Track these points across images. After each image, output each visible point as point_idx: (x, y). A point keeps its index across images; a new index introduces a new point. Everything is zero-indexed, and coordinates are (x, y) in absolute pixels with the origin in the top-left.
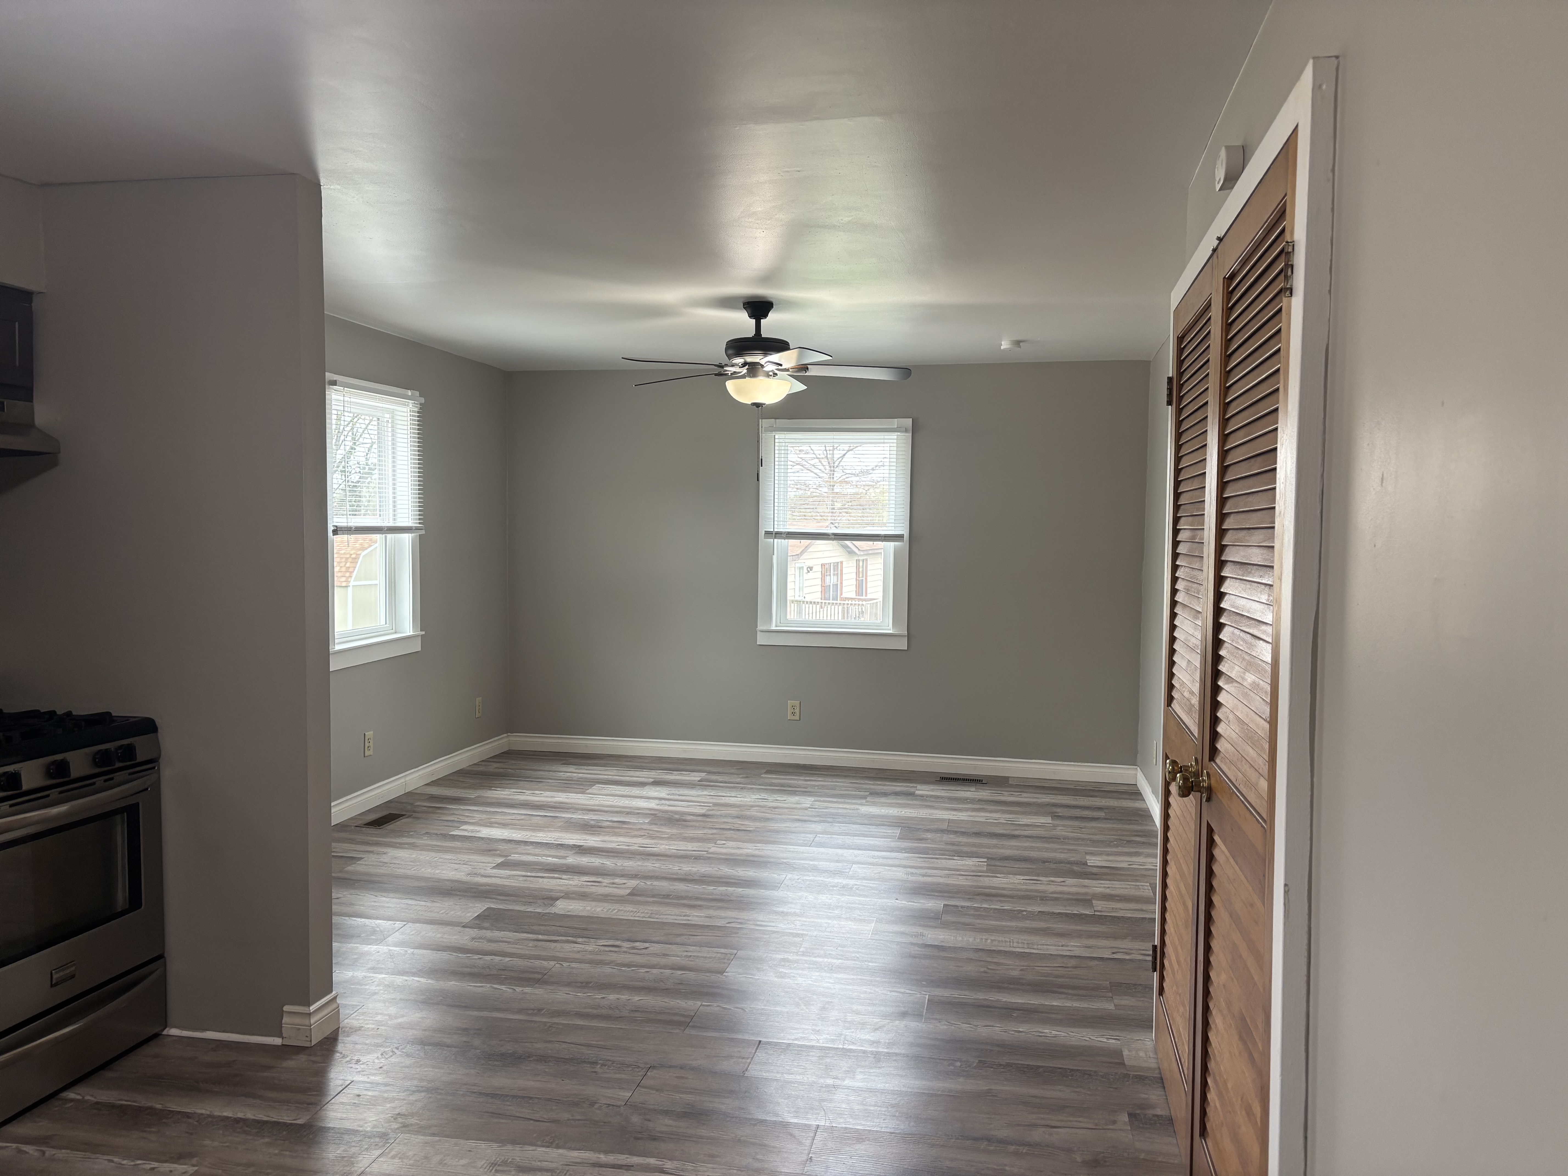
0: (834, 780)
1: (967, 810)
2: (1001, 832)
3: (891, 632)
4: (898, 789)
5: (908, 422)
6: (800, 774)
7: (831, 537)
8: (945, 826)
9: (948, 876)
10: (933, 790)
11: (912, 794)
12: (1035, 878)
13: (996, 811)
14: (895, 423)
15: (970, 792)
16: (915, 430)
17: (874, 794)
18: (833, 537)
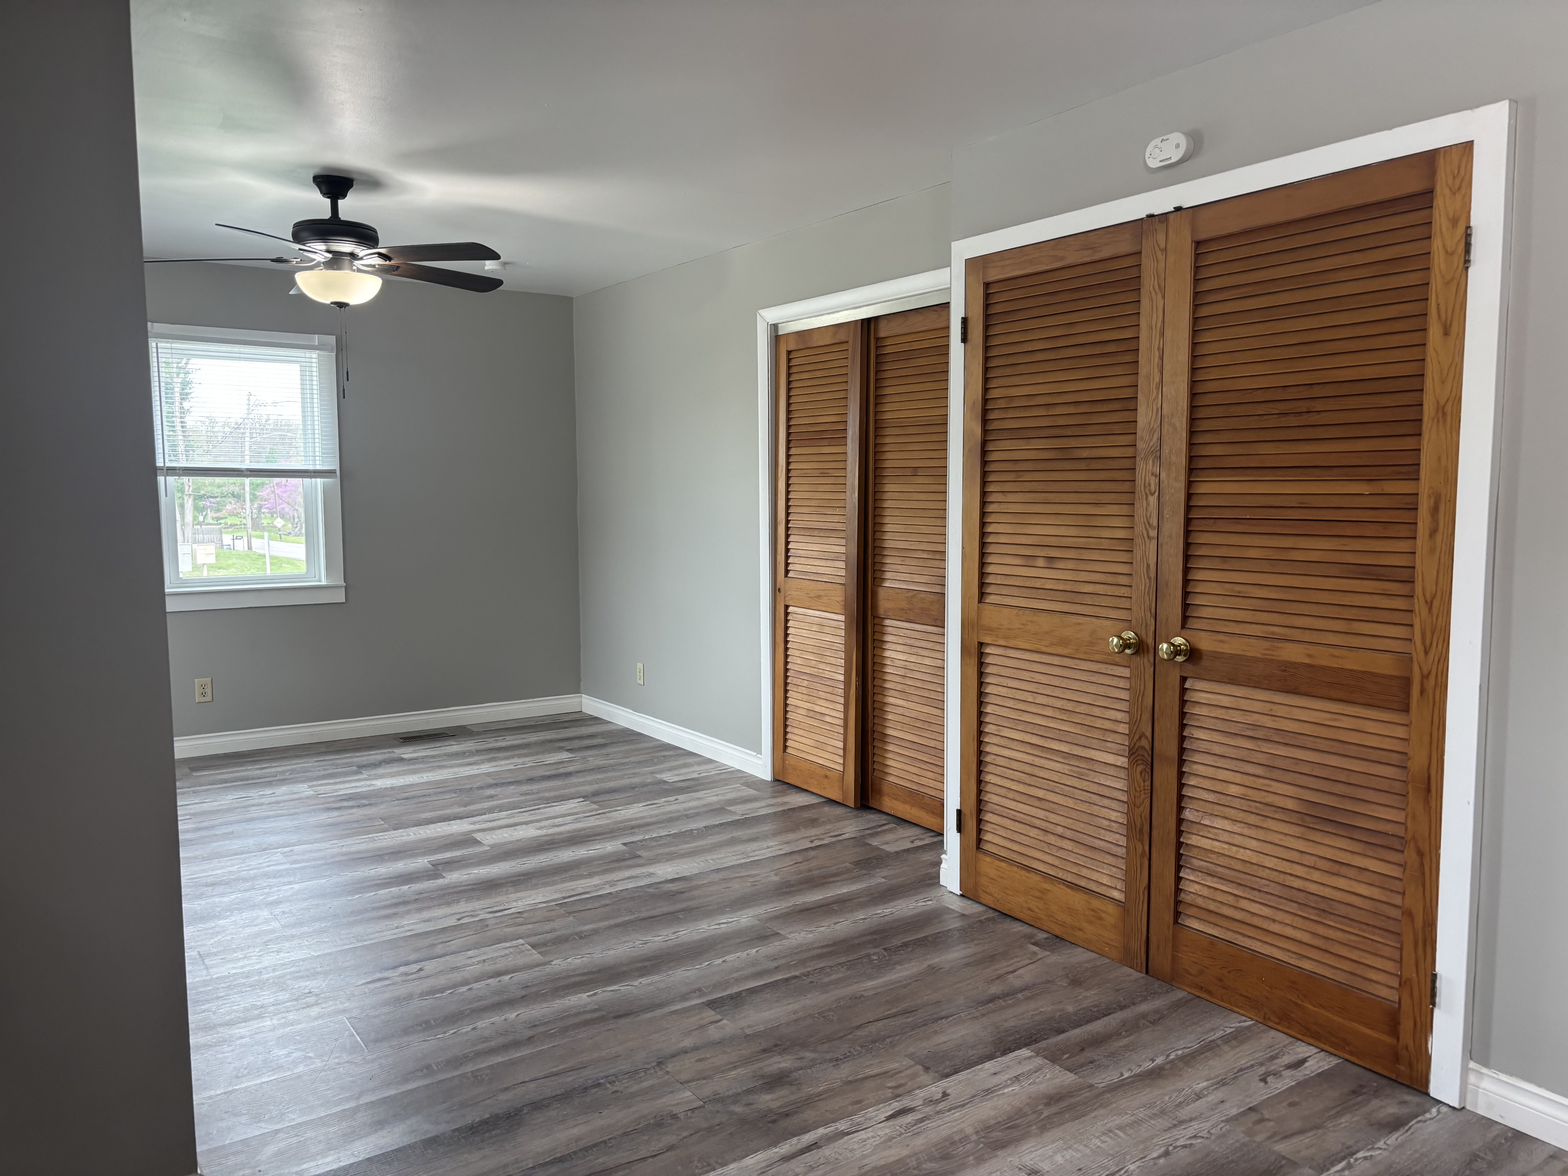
0: (293, 762)
1: (483, 762)
2: (547, 773)
3: (324, 582)
4: (379, 757)
5: (332, 339)
6: (241, 764)
7: (245, 473)
8: (490, 781)
9: (577, 820)
10: (415, 751)
11: (401, 760)
12: (649, 803)
13: (512, 757)
14: (316, 339)
15: (454, 747)
16: (341, 349)
17: (361, 767)
18: (249, 473)
